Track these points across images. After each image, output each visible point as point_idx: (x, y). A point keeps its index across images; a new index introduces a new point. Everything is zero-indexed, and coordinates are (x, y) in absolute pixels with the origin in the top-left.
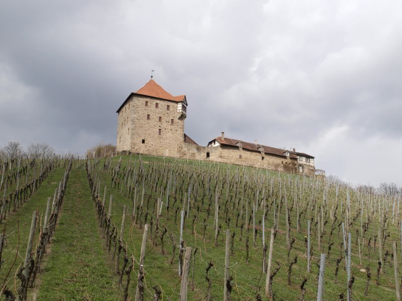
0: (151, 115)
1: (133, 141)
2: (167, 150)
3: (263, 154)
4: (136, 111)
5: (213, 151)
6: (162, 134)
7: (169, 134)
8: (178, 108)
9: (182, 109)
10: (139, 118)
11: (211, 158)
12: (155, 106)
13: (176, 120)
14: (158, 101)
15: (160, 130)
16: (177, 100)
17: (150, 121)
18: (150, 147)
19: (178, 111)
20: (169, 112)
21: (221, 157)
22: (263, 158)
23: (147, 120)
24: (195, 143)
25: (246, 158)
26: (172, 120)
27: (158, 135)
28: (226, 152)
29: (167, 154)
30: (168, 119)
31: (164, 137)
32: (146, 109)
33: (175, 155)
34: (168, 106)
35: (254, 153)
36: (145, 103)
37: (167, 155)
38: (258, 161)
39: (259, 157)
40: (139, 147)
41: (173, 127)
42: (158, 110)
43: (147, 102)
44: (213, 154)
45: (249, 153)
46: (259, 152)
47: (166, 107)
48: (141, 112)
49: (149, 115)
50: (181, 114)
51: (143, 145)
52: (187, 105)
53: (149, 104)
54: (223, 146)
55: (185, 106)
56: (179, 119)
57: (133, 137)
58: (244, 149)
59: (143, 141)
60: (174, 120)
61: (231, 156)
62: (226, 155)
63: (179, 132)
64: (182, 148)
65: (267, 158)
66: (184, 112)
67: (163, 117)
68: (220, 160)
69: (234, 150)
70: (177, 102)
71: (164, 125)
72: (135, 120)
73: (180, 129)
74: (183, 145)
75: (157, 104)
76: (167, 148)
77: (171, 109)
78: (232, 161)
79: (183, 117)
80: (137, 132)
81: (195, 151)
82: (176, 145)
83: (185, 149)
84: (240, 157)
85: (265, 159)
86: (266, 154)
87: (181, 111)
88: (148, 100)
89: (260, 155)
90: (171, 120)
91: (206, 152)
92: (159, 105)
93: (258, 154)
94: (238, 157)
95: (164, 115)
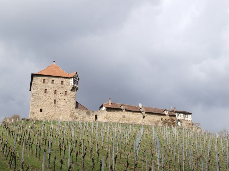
0: (48, 89)
1: (32, 111)
2: (61, 116)
3: (144, 113)
4: (35, 87)
5: (100, 114)
6: (57, 104)
7: (63, 103)
8: (71, 83)
9: (73, 83)
10: (37, 93)
11: (99, 119)
12: (51, 82)
13: (69, 92)
14: (54, 79)
15: (55, 100)
16: (70, 77)
17: (47, 94)
18: (46, 114)
19: (70, 85)
20: (62, 86)
21: (107, 118)
22: (144, 117)
23: (45, 94)
24: (86, 109)
25: (129, 118)
26: (66, 92)
27: (53, 104)
28: (111, 114)
29: (61, 118)
30: (62, 92)
31: (59, 105)
32: (43, 85)
33: (68, 118)
34: (62, 81)
35: (136, 113)
36: (43, 80)
37: (61, 120)
38: (139, 120)
39: (140, 116)
40: (37, 115)
41: (66, 97)
42: (53, 85)
43: (44, 80)
44: (100, 116)
45: (131, 113)
46: (141, 112)
47: (60, 83)
48: (39, 88)
49: (46, 90)
50: (72, 86)
51: (41, 113)
52: (79, 80)
53: (46, 81)
54: (108, 109)
55: (77, 80)
56: (71, 91)
57: (33, 107)
58: (126, 110)
59: (41, 110)
60: (67, 92)
61: (116, 117)
62: (111, 116)
63: (71, 101)
64: (74, 113)
65: (148, 116)
66: (76, 85)
67: (58, 90)
68: (106, 120)
69: (118, 112)
70: (70, 78)
71: (59, 96)
72: (34, 94)
73: (72, 99)
74: (75, 110)
75: (53, 81)
76: (61, 114)
77: (65, 83)
78: (117, 120)
79: (74, 89)
80: (36, 103)
81: (85, 115)
82: (69, 112)
83: (76, 114)
84: (124, 117)
85: (146, 118)
86: (146, 113)
87: (72, 84)
88: (45, 78)
89: (141, 114)
90: (64, 92)
91: (95, 115)
92: (55, 82)
93: (139, 113)
94: (122, 117)
95: (58, 89)
